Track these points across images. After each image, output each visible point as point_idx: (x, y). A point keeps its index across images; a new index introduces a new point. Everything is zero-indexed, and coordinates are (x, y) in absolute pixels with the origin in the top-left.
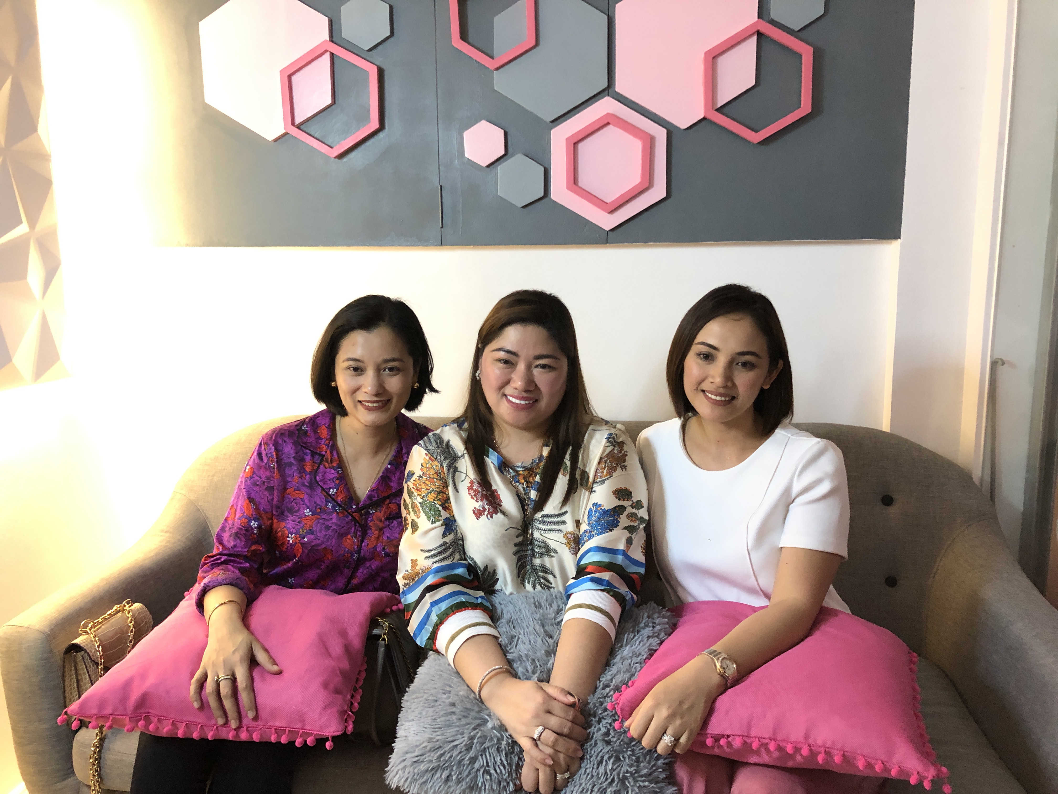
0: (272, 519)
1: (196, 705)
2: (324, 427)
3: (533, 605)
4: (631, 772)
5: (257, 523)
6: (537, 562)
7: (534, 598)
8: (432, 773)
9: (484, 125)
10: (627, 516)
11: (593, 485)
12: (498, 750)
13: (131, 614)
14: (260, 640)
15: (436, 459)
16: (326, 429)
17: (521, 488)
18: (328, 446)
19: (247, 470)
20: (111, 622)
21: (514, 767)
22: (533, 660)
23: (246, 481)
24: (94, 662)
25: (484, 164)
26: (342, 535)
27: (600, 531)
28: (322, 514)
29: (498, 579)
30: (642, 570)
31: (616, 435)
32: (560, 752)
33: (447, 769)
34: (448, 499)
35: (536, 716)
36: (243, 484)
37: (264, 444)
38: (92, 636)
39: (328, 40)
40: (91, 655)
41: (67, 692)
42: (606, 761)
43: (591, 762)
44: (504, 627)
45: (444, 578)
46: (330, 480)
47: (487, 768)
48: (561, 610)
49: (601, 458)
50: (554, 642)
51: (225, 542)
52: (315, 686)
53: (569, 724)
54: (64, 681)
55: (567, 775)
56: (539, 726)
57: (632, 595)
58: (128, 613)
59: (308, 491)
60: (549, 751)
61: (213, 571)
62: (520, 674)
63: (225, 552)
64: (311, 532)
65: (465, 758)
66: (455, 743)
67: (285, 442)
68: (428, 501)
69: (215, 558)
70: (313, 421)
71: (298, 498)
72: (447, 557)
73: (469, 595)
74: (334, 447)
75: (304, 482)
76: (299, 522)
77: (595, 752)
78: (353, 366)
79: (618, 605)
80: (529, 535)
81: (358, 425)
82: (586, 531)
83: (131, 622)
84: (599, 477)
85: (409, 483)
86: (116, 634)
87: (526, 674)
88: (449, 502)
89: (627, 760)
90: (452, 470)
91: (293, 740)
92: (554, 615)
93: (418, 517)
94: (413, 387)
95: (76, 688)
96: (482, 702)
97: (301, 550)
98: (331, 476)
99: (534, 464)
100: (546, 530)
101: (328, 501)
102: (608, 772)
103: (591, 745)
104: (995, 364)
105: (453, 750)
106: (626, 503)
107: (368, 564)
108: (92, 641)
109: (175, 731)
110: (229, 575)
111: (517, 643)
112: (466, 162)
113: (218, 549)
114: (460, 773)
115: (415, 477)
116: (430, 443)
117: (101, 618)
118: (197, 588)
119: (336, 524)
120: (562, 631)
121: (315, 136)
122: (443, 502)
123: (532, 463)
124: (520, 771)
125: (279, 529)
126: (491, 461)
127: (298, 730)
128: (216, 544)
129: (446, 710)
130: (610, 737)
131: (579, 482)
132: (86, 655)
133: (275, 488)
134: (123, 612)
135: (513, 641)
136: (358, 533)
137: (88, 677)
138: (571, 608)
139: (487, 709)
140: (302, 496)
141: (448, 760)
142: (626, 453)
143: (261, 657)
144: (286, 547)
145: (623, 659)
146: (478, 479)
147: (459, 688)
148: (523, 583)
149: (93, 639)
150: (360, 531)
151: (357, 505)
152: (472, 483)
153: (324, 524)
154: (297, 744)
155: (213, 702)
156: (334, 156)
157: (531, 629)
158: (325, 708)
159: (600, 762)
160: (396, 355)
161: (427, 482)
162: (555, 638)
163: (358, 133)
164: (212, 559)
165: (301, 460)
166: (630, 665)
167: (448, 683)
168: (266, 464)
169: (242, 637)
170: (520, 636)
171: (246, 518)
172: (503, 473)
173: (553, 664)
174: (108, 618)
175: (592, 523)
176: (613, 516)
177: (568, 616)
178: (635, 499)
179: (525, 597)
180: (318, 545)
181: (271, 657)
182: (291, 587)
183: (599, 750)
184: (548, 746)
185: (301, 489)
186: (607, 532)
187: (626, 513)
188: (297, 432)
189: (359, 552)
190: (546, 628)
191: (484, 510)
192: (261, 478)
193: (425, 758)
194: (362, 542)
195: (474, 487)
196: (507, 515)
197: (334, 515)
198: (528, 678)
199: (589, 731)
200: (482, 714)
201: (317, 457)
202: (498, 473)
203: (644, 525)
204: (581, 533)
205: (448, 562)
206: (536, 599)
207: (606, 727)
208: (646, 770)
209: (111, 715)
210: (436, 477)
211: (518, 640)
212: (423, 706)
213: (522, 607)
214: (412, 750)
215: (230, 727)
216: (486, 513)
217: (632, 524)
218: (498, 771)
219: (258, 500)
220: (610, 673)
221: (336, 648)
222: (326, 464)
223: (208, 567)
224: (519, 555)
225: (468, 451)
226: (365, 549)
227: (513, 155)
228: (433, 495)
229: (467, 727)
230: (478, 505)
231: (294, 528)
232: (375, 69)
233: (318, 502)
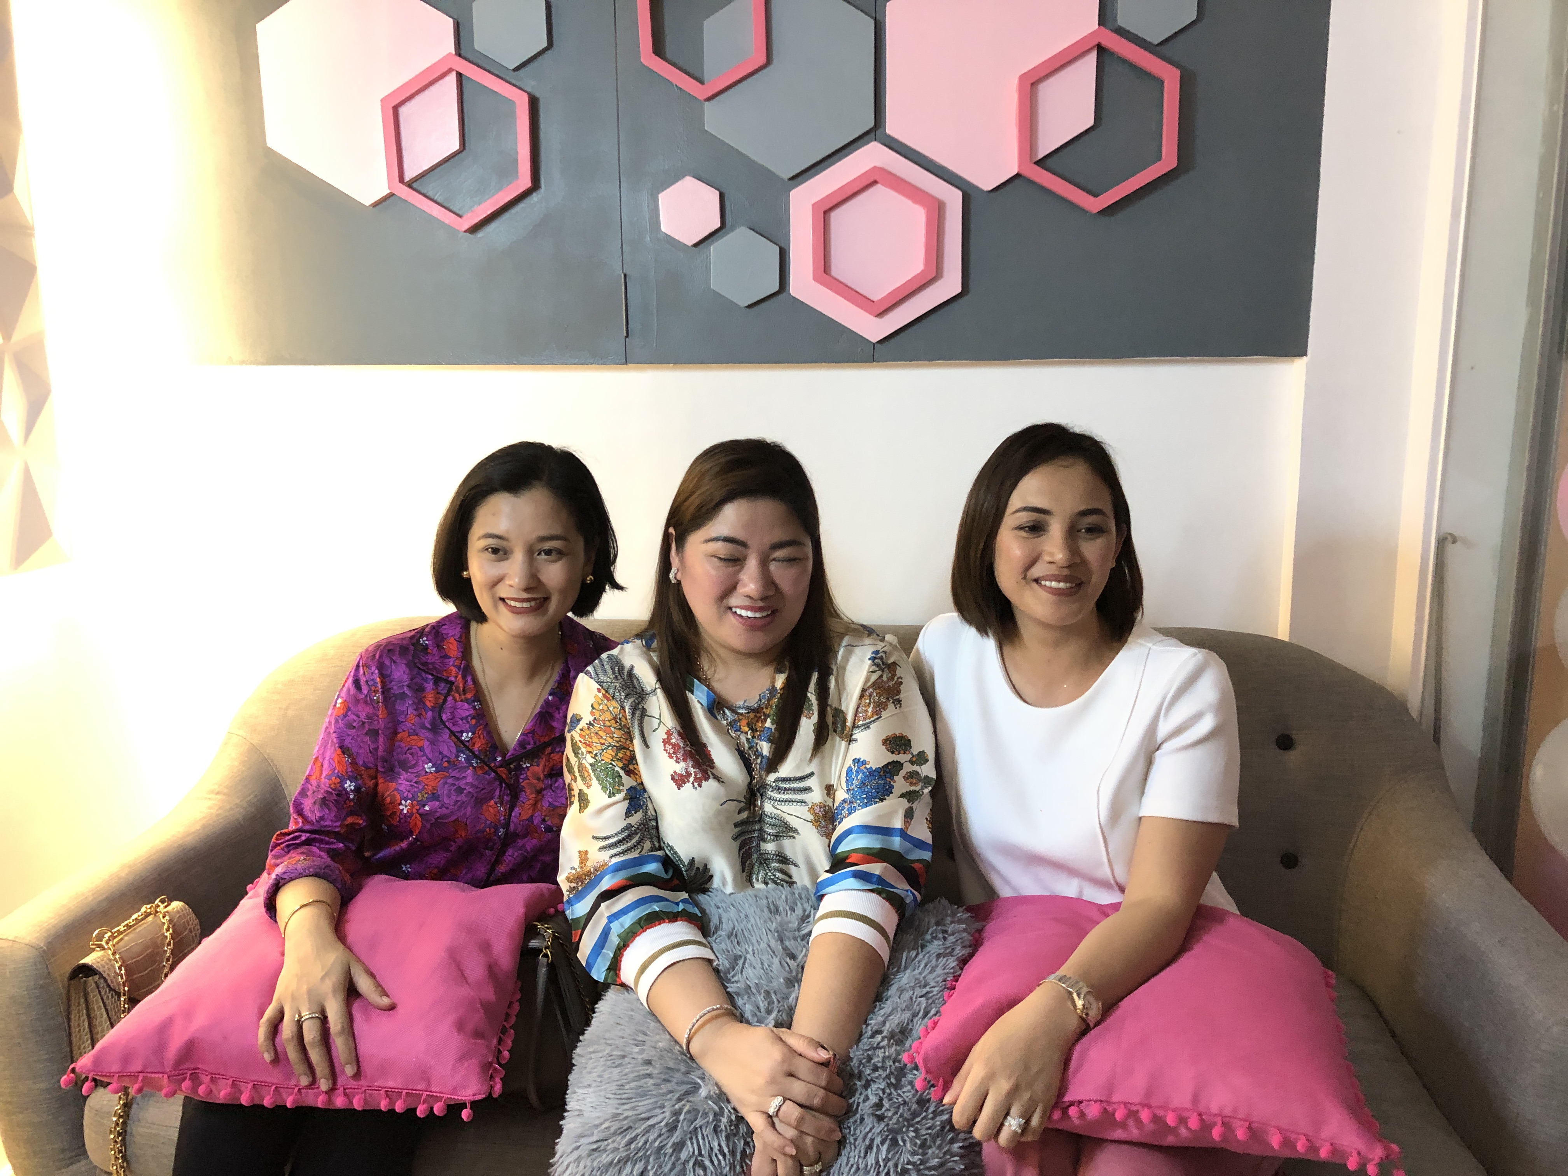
0: (376, 778)
1: (268, 1057)
2: (452, 640)
3: (766, 910)
4: (914, 1164)
5: (354, 784)
6: (770, 847)
7: (767, 898)
8: (618, 1167)
9: (689, 183)
10: (904, 777)
11: (852, 731)
12: (716, 1130)
13: (167, 918)
14: (363, 958)
15: (613, 697)
16: (456, 642)
17: (743, 738)
18: (459, 668)
19: (338, 705)
20: (138, 930)
21: (738, 1157)
22: (768, 993)
23: (337, 721)
24: (114, 990)
25: (690, 242)
26: (480, 801)
27: (866, 801)
28: (450, 771)
29: (712, 876)
30: (927, 855)
31: (885, 652)
32: (808, 1134)
33: (641, 1160)
34: (633, 758)
35: (772, 1081)
36: (333, 727)
37: (363, 666)
38: (110, 952)
39: (454, 53)
40: (109, 981)
41: (74, 1035)
42: (878, 1146)
43: (855, 1147)
44: (721, 943)
45: (628, 879)
46: (462, 719)
47: (699, 1158)
48: (809, 916)
49: (864, 690)
50: (798, 965)
51: (307, 813)
52: (445, 1028)
53: (821, 1093)
54: (69, 1020)
55: (818, 1168)
56: (777, 1096)
57: (914, 895)
58: (164, 917)
59: (430, 735)
60: (790, 1133)
61: (289, 856)
62: (748, 1015)
63: (307, 827)
64: (435, 797)
65: (667, 1144)
66: (651, 1122)
67: (394, 662)
68: (603, 762)
69: (292, 836)
70: (437, 630)
71: (415, 747)
72: (632, 848)
73: (667, 900)
74: (468, 670)
75: (424, 724)
76: (416, 783)
77: (861, 1131)
78: (493, 546)
79: (894, 911)
80: (757, 809)
81: (501, 637)
82: (844, 801)
83: (167, 930)
84: (862, 718)
85: (573, 733)
86: (147, 948)
87: (758, 1014)
88: (634, 762)
89: (908, 1145)
90: (638, 713)
91: (413, 1107)
92: (797, 923)
93: (589, 786)
94: (584, 580)
95: (87, 1030)
96: (692, 1058)
97: (419, 824)
98: (465, 714)
99: (763, 701)
100: (782, 801)
101: (459, 751)
102: (881, 1163)
103: (856, 1121)
104: (1441, 542)
105: (648, 1132)
106: (902, 758)
107: (520, 842)
108: (110, 960)
109: (237, 1095)
110: (313, 861)
111: (743, 967)
112: (662, 238)
113: (297, 823)
114: (660, 1167)
115: (583, 724)
116: (605, 672)
117: (123, 924)
118: (265, 881)
119: (473, 786)
120: (810, 951)
121: (435, 198)
122: (626, 762)
123: (760, 700)
124: (748, 1161)
125: (388, 793)
126: (697, 700)
127: (421, 1092)
128: (294, 816)
129: (638, 1071)
130: (884, 1109)
131: (830, 727)
132: (102, 981)
133: (380, 731)
134: (155, 915)
135: (737, 964)
136: (505, 797)
137: (105, 1013)
138: (823, 917)
139: (699, 1068)
140: (420, 744)
141: (640, 1149)
142: (900, 680)
143: (364, 984)
144: (398, 819)
145: (901, 991)
146: (679, 728)
147: (658, 1037)
148: (750, 880)
149: (112, 957)
150: (507, 795)
151: (504, 755)
152: (669, 733)
153: (454, 785)
154: (418, 1113)
155: (292, 1054)
156: (464, 230)
157: (763, 945)
158: (461, 1059)
159: (869, 1148)
160: (557, 530)
161: (601, 733)
162: (800, 958)
163: (501, 194)
164: (287, 838)
165: (419, 690)
166: (911, 998)
167: (641, 1028)
168: (366, 696)
169: (334, 956)
170: (748, 956)
171: (338, 776)
172: (715, 717)
173: (797, 998)
174: (134, 925)
175: (853, 790)
176: (884, 777)
177: (820, 928)
178: (915, 751)
179: (754, 898)
180: (442, 817)
181: (379, 985)
182: (407, 877)
183: (867, 1129)
184: (791, 1126)
185: (420, 734)
186: (876, 803)
187: (902, 773)
188: (412, 648)
189: (507, 825)
190: (787, 943)
191: (689, 775)
192: (358, 716)
193: (608, 1145)
194: (511, 809)
195: (673, 741)
196: (723, 782)
197: (469, 771)
198: (760, 1021)
199: (851, 1101)
200: (690, 1076)
201: (443, 685)
202: (706, 717)
203: (930, 788)
204: (836, 804)
205: (634, 855)
206: (770, 900)
207: (876, 1094)
208: (937, 1160)
209: (140, 1072)
210: (615, 726)
211: (744, 963)
212: (603, 1065)
213: (750, 912)
214: (589, 1132)
215: (318, 1088)
216: (692, 779)
217: (912, 788)
218: (716, 1163)
219: (355, 750)
220: (882, 1012)
221: (476, 969)
222: (457, 695)
223: (282, 849)
224: (743, 838)
225: (661, 684)
226: (515, 820)
227: (733, 228)
228: (611, 752)
229: (669, 1096)
230: (680, 768)
231: (409, 791)
232: (525, 98)
233: (445, 753)
